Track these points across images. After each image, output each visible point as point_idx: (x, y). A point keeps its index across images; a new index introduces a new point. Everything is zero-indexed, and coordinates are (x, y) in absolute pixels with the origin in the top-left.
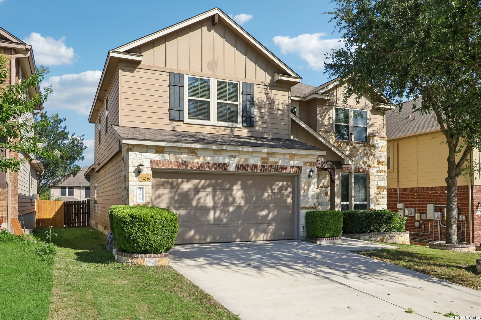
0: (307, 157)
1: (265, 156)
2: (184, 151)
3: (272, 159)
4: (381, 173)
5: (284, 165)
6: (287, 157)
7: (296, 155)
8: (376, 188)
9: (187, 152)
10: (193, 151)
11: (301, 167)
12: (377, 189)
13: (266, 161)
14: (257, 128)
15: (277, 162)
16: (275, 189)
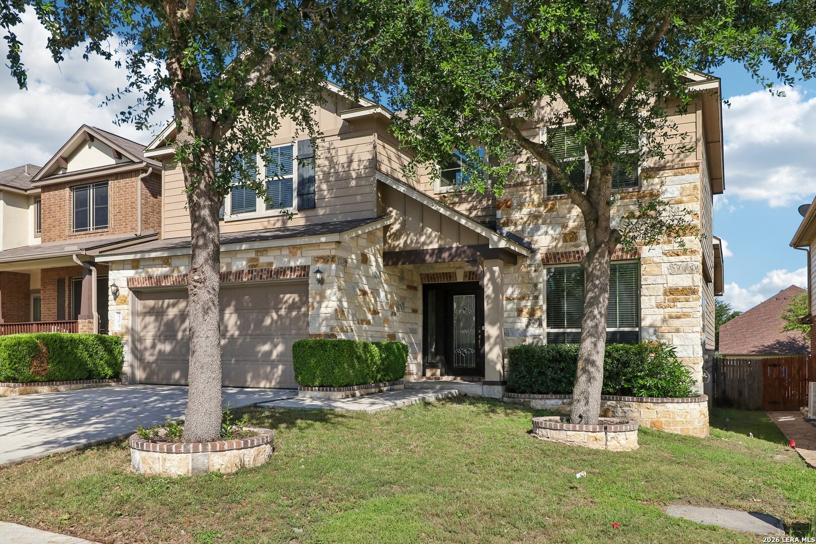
0: (317, 248)
1: (253, 255)
2: (156, 262)
3: (263, 260)
4: (678, 255)
5: (281, 266)
6: (286, 252)
7: (300, 247)
8: (661, 292)
9: (161, 263)
10: (166, 261)
11: (309, 266)
12: (665, 294)
13: (255, 263)
14: (321, 212)
15: (271, 264)
16: (281, 308)
